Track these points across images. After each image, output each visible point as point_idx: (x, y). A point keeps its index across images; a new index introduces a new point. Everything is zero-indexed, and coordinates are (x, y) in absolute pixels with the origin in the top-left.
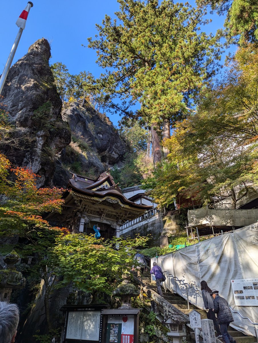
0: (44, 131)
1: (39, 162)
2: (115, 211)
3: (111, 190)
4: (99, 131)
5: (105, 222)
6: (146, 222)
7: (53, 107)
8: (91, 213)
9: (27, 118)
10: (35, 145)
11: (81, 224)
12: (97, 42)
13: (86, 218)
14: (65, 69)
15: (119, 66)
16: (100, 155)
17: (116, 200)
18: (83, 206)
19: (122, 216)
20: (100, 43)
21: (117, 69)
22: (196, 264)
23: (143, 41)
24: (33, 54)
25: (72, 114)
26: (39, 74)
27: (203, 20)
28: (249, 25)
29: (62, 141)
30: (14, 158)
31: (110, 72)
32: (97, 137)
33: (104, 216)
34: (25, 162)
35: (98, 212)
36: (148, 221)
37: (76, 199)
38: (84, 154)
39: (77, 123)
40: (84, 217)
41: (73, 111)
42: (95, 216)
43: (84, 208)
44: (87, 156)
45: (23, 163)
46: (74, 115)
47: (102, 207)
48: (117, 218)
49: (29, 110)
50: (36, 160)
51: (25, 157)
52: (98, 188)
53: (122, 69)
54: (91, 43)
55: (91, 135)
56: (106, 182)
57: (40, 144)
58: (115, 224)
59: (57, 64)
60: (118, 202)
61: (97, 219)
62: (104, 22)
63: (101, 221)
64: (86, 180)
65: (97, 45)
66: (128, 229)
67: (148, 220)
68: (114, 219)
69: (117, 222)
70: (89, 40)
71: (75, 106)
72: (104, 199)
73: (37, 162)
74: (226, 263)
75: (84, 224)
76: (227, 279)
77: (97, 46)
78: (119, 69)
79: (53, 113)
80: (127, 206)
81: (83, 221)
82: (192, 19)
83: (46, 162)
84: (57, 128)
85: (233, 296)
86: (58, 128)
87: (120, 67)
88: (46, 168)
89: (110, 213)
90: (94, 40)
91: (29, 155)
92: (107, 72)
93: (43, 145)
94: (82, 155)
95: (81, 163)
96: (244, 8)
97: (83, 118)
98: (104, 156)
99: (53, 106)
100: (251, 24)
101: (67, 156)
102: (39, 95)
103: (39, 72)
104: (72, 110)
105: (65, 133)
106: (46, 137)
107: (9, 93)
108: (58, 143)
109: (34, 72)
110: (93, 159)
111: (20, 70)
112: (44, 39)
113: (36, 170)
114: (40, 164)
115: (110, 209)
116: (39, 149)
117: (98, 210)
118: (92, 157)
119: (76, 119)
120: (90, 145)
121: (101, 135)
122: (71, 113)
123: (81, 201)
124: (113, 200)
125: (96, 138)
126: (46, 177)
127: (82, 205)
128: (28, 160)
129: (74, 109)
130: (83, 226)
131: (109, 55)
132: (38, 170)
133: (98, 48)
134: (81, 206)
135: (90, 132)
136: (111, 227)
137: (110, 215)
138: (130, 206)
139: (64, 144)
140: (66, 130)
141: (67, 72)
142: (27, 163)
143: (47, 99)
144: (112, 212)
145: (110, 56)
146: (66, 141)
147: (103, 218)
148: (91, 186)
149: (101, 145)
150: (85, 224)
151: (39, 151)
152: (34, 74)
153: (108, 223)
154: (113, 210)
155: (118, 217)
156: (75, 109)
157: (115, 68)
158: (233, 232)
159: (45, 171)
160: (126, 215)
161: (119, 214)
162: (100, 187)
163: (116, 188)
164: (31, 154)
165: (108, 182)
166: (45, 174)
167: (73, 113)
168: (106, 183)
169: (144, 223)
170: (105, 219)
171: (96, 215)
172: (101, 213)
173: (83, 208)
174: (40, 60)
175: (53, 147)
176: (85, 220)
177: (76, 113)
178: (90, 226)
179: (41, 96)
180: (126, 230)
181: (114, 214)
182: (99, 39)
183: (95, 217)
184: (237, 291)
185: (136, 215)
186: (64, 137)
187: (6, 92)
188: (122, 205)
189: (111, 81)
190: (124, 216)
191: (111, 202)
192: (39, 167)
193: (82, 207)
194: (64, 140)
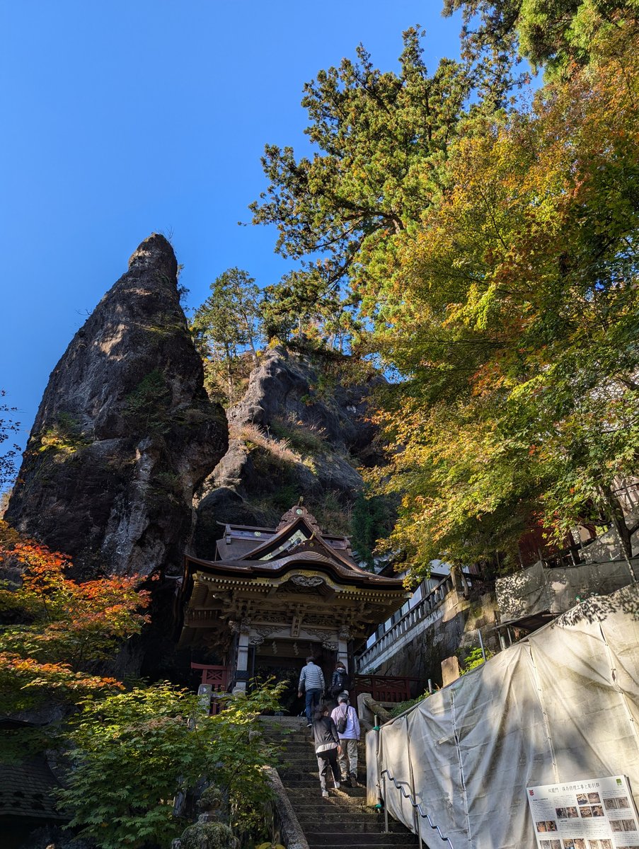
0: (150, 439)
1: (143, 513)
2: (327, 604)
3: (300, 554)
4: (347, 398)
5: (304, 636)
6: (431, 621)
7: (180, 377)
8: (265, 618)
9: (113, 416)
10: (133, 474)
11: (241, 651)
12: (268, 208)
13: (254, 633)
14: (248, 278)
15: (331, 245)
16: (356, 456)
17: (318, 578)
18: (241, 605)
19: (349, 615)
20: (275, 207)
21: (330, 252)
22: (454, 744)
23: (363, 175)
24: (136, 273)
25: (270, 376)
26: (144, 313)
27: (516, 78)
28: (565, 64)
29: (206, 450)
30: (88, 513)
31: (311, 265)
32: (344, 414)
33: (297, 621)
34: (114, 518)
35: (283, 613)
36: (434, 618)
37: (213, 589)
38: (308, 463)
39: (286, 394)
40: (246, 633)
41: (271, 369)
42: (276, 624)
43: (244, 608)
44: (317, 466)
45: (109, 521)
46: (275, 377)
47: (291, 598)
48: (339, 622)
49: (118, 399)
50: (137, 508)
51: (112, 505)
52: (276, 553)
53: (341, 248)
54: (257, 212)
55: (326, 412)
56: (299, 532)
57: (146, 470)
58: (334, 638)
59: (229, 273)
60: (324, 582)
61: (283, 632)
62: (264, 162)
63: (294, 636)
64: (257, 534)
65: (268, 214)
66: (397, 644)
67: (434, 614)
68: (330, 625)
69: (338, 632)
70: (254, 208)
71: (276, 356)
72: (284, 579)
73: (140, 513)
74: (516, 738)
75: (247, 649)
76: (521, 786)
77: (270, 216)
78: (334, 251)
79: (183, 390)
80: (351, 589)
81: (244, 642)
82: (487, 85)
83: (161, 508)
84: (189, 424)
85: (535, 839)
86: (192, 424)
87: (334, 245)
88: (161, 523)
89: (315, 611)
90: (260, 206)
91: (121, 500)
92: (304, 265)
93: (152, 469)
94: (299, 467)
95: (299, 487)
96: (538, 29)
97: (299, 378)
98: (371, 456)
99: (180, 374)
100: (569, 60)
101: (259, 477)
102: (141, 359)
103: (143, 308)
104: (270, 366)
105: (211, 429)
106: (158, 450)
107: (88, 369)
108: (196, 457)
109: (133, 312)
110: (335, 469)
111: (106, 316)
112: (156, 235)
113: (138, 531)
114: (147, 516)
115: (312, 603)
116: (144, 480)
117: (283, 608)
118: (331, 465)
119: (281, 385)
120: (324, 437)
121: (354, 408)
122: (268, 373)
123: (230, 594)
124: (310, 578)
125: (341, 418)
126: (166, 545)
127: (234, 601)
128: (120, 512)
129: (273, 363)
130: (246, 655)
131: (302, 228)
132: (141, 530)
133: (274, 219)
134: (234, 605)
135: (321, 407)
136: (325, 649)
137: (318, 616)
138: (358, 587)
139: (211, 455)
140: (213, 422)
141: (254, 283)
142: (118, 519)
143: (163, 364)
144: (320, 608)
145: (305, 229)
146: (215, 449)
147: (296, 627)
148: (259, 547)
149: (355, 431)
150: (251, 650)
151: (142, 486)
152: (134, 317)
153: (314, 638)
154: (322, 603)
155: (339, 618)
156: (276, 362)
157: (322, 251)
158: (527, 641)
159: (160, 530)
160: (358, 610)
161: (341, 612)
162: (282, 548)
163: (312, 545)
164: (126, 497)
165: (302, 531)
166: (162, 538)
167: (272, 374)
168: (299, 536)
169: (427, 623)
170: (302, 629)
171: (279, 621)
172: (291, 615)
173: (240, 609)
174: (148, 282)
175: (186, 468)
176: (250, 638)
177: (279, 370)
178: (276, 652)
179: (145, 362)
180: (394, 646)
181: (327, 612)
182: (270, 201)
183: (277, 628)
184: (544, 823)
185: (386, 607)
186: (210, 441)
187: (82, 369)
188: (337, 589)
189: (316, 283)
190: (353, 613)
191: (304, 584)
192: (145, 523)
193: (238, 607)
194: (211, 448)
